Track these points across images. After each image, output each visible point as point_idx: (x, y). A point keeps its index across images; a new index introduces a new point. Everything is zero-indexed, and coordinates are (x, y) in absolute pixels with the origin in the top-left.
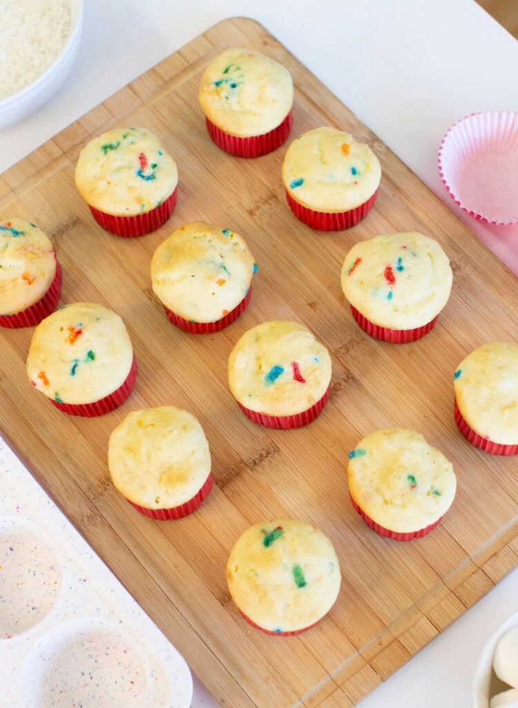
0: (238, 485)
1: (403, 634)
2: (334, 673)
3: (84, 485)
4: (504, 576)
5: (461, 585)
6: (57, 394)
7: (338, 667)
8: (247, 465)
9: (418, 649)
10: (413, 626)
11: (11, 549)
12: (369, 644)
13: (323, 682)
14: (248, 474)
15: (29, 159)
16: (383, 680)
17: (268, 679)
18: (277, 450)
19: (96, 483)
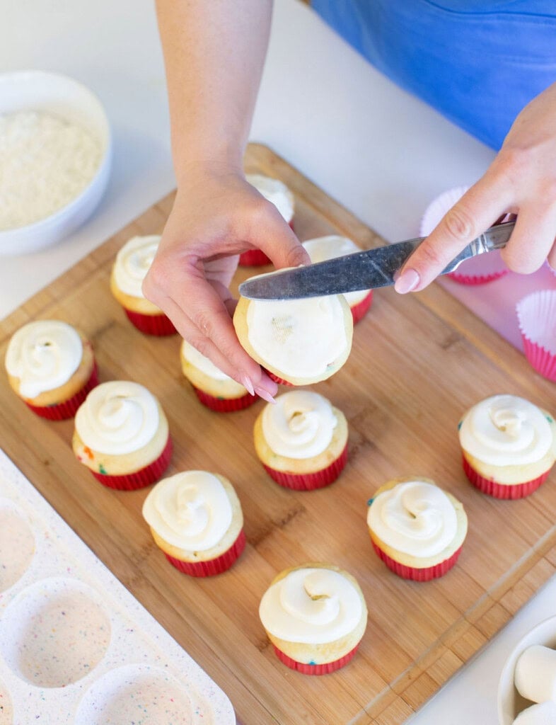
0: (271, 543)
1: (430, 667)
2: (368, 706)
3: (128, 552)
4: (521, 608)
5: (481, 618)
6: (101, 466)
7: (372, 702)
8: (276, 525)
9: (445, 680)
10: (440, 658)
11: (63, 614)
12: (399, 677)
13: (358, 716)
14: (278, 533)
15: (69, 273)
16: (414, 710)
17: (306, 716)
18: (303, 510)
19: (139, 548)
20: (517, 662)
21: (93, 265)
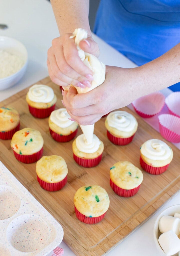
0: (75, 183)
1: (128, 224)
2: (108, 235)
3: (26, 183)
4: (159, 208)
5: (146, 210)
6: (20, 151)
7: (109, 234)
8: (77, 177)
9: (134, 228)
10: (132, 222)
11: (2, 201)
12: (118, 227)
13: (104, 238)
14: (78, 180)
15: (10, 98)
16: (123, 238)
17: (86, 237)
18: (87, 173)
19: (30, 182)
20: (160, 220)
21: (18, 96)
